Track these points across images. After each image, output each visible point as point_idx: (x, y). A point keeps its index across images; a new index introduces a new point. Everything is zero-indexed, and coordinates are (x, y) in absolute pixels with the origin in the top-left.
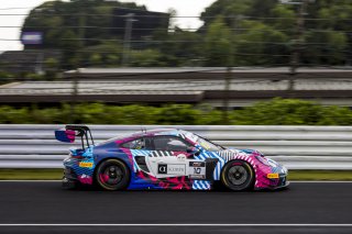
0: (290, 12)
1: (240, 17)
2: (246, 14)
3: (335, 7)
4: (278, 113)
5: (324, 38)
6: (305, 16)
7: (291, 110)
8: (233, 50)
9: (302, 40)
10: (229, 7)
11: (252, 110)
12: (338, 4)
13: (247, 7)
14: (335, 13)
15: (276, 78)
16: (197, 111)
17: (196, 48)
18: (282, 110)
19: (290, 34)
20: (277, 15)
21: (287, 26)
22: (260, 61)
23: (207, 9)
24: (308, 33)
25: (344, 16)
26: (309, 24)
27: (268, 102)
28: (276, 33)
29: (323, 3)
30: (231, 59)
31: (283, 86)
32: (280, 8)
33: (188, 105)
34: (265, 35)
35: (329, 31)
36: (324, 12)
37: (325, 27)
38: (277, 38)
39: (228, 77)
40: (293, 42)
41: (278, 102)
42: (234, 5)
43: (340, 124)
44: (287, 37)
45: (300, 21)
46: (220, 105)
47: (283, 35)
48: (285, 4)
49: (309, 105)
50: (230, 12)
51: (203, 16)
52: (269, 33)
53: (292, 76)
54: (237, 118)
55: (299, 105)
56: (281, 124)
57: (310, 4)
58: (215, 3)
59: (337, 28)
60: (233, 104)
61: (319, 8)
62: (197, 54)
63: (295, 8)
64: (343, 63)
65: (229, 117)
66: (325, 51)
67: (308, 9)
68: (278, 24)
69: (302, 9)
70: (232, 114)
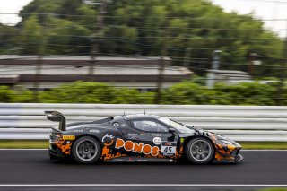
0: (93, 11)
1: (51, 14)
2: (56, 12)
3: (130, 7)
4: (79, 94)
5: (120, 33)
6: (105, 15)
7: (90, 91)
8: (44, 42)
9: (101, 34)
10: (42, 6)
11: (58, 91)
12: (133, 4)
13: (57, 6)
14: (129, 12)
15: (79, 65)
16: (12, 92)
17: (14, 39)
18: (83, 91)
19: (92, 29)
20: (82, 13)
21: (90, 23)
22: (67, 51)
23: (24, 8)
24: (106, 28)
25: (136, 14)
26: (107, 21)
27: (71, 84)
28: (81, 28)
29: (119, 4)
30: (42, 49)
31: (84, 71)
32: (84, 8)
33: (5, 87)
34: (72, 30)
35: (123, 27)
36: (121, 11)
37: (120, 24)
38: (81, 32)
39: (39, 63)
40: (94, 35)
41: (80, 84)
42: (48, 5)
43: (130, 102)
44: (89, 31)
45: (100, 18)
46: (31, 86)
47: (85, 29)
48: (88, 5)
49: (105, 87)
50: (43, 10)
51: (22, 14)
52: (74, 28)
53: (92, 63)
54: (46, 98)
55: (96, 87)
56: (81, 102)
57: (108, 4)
58: (31, 3)
59: (131, 24)
60: (43, 86)
61: (116, 8)
62: (15, 45)
63: (96, 8)
64: (133, 53)
65: (39, 96)
66: (120, 43)
67: (107, 9)
68: (82, 21)
69: (101, 9)
70: (42, 94)
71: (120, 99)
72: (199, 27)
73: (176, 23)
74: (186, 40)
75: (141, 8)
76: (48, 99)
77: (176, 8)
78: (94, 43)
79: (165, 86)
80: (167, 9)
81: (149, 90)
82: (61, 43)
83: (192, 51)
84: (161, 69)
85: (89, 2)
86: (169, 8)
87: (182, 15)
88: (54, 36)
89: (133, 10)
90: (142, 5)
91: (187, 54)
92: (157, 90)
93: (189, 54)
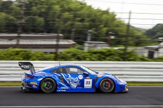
0: (18, 8)
3: (39, 6)
4: (11, 55)
5: (34, 20)
7: (17, 53)
9: (23, 21)
12: (41, 4)
14: (39, 9)
15: (11, 39)
18: (13, 53)
19: (18, 18)
20: (12, 9)
21: (17, 15)
22: (4, 31)
25: (43, 10)
26: (27, 14)
27: (6, 50)
28: (12, 17)
29: (33, 4)
31: (14, 42)
32: (13, 6)
34: (7, 19)
35: (36, 17)
36: (34, 8)
37: (34, 15)
38: (12, 20)
40: (19, 22)
41: (11, 50)
43: (40, 60)
44: (17, 20)
45: (22, 12)
47: (15, 19)
48: (16, 4)
49: (26, 51)
53: (18, 38)
55: (21, 51)
56: (12, 60)
57: (27, 4)
59: (40, 15)
61: (32, 7)
63: (20, 6)
64: (42, 32)
66: (34, 26)
67: (26, 7)
68: (12, 14)
69: (23, 7)
71: (35, 58)
72: (79, 17)
73: (66, 15)
74: (72, 25)
75: (46, 6)
77: (66, 7)
78: (20, 26)
79: (60, 50)
80: (61, 7)
81: (51, 53)
83: (75, 31)
84: (58, 41)
85: (16, 3)
86: (62, 6)
87: (70, 10)
89: (41, 8)
90: (47, 5)
91: (73, 32)
92: (56, 53)
93: (74, 32)
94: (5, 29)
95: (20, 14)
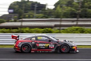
0: (77, 4)
1: (64, 5)
2: (66, 4)
3: (89, 3)
4: (74, 30)
5: (86, 11)
6: (81, 5)
7: (77, 29)
8: (62, 14)
9: (80, 11)
10: (61, 3)
11: (67, 30)
12: (90, 2)
13: (66, 3)
14: (89, 4)
15: (73, 21)
16: (53, 30)
17: (53, 13)
19: (77, 10)
20: (74, 5)
21: (76, 8)
23: (56, 3)
24: (82, 9)
26: (82, 7)
27: (71, 27)
28: (73, 9)
29: (86, 2)
30: (62, 16)
31: (75, 23)
32: (74, 3)
33: (50, 28)
35: (87, 9)
36: (86, 4)
37: (86, 8)
39: (61, 21)
40: (78, 12)
41: (74, 27)
42: (63, 2)
43: (90, 33)
45: (80, 6)
46: (58, 28)
47: (75, 10)
49: (82, 28)
50: (61, 4)
51: (55, 5)
52: (71, 9)
53: (77, 21)
54: (63, 32)
55: (79, 28)
56: (74, 33)
57: (82, 2)
58: (58, 2)
59: (89, 8)
60: (62, 28)
62: (53, 15)
63: (78, 3)
65: (61, 31)
66: (86, 14)
68: (74, 7)
69: (80, 3)
70: (62, 31)
71: (86, 32)
76: (64, 32)
78: (78, 14)
82: (67, 14)
85: (76, 1)
88: (65, 12)
89: (90, 4)
94: (70, 16)
95: (78, 7)
